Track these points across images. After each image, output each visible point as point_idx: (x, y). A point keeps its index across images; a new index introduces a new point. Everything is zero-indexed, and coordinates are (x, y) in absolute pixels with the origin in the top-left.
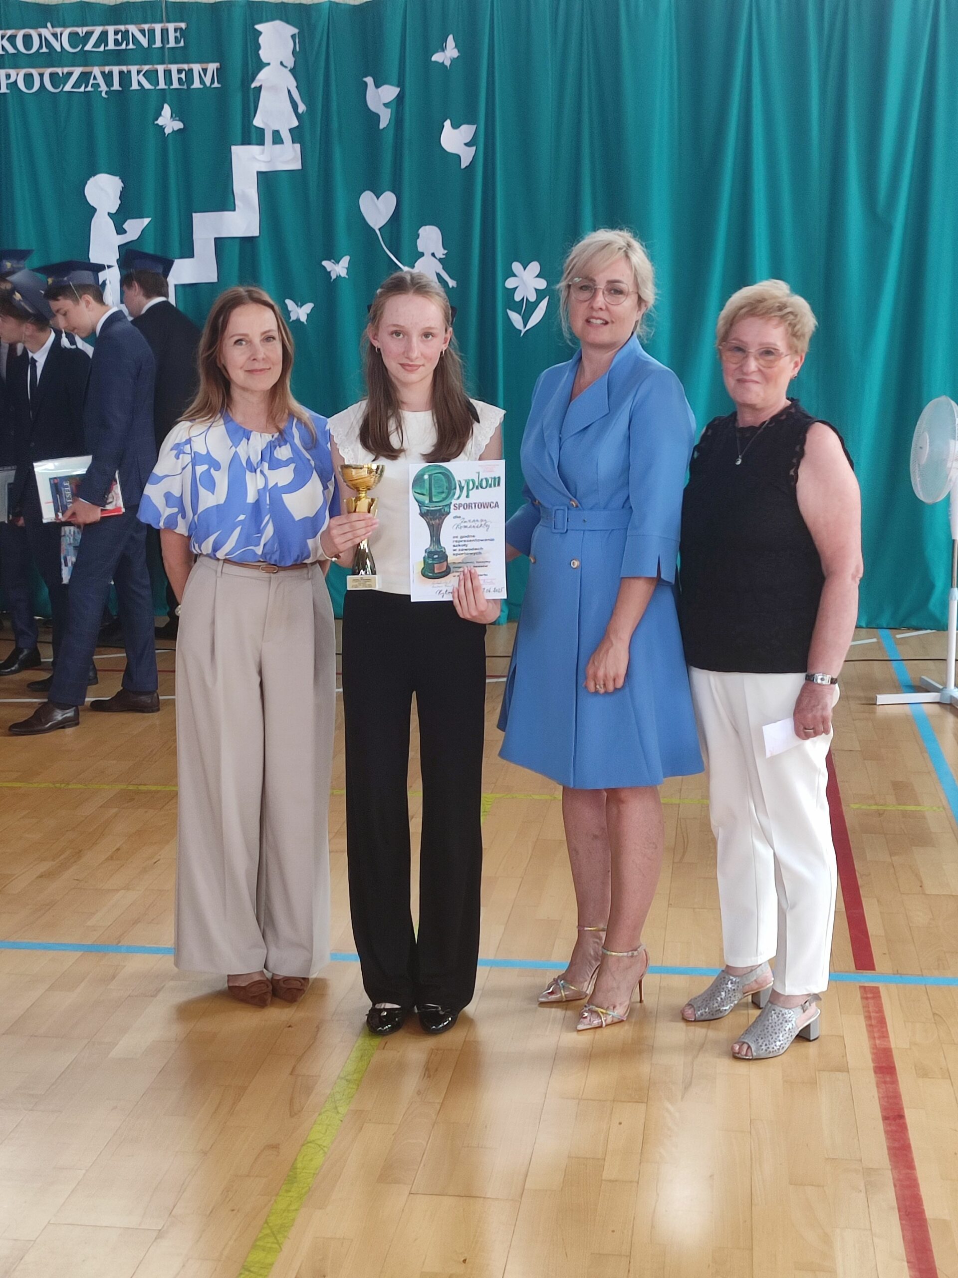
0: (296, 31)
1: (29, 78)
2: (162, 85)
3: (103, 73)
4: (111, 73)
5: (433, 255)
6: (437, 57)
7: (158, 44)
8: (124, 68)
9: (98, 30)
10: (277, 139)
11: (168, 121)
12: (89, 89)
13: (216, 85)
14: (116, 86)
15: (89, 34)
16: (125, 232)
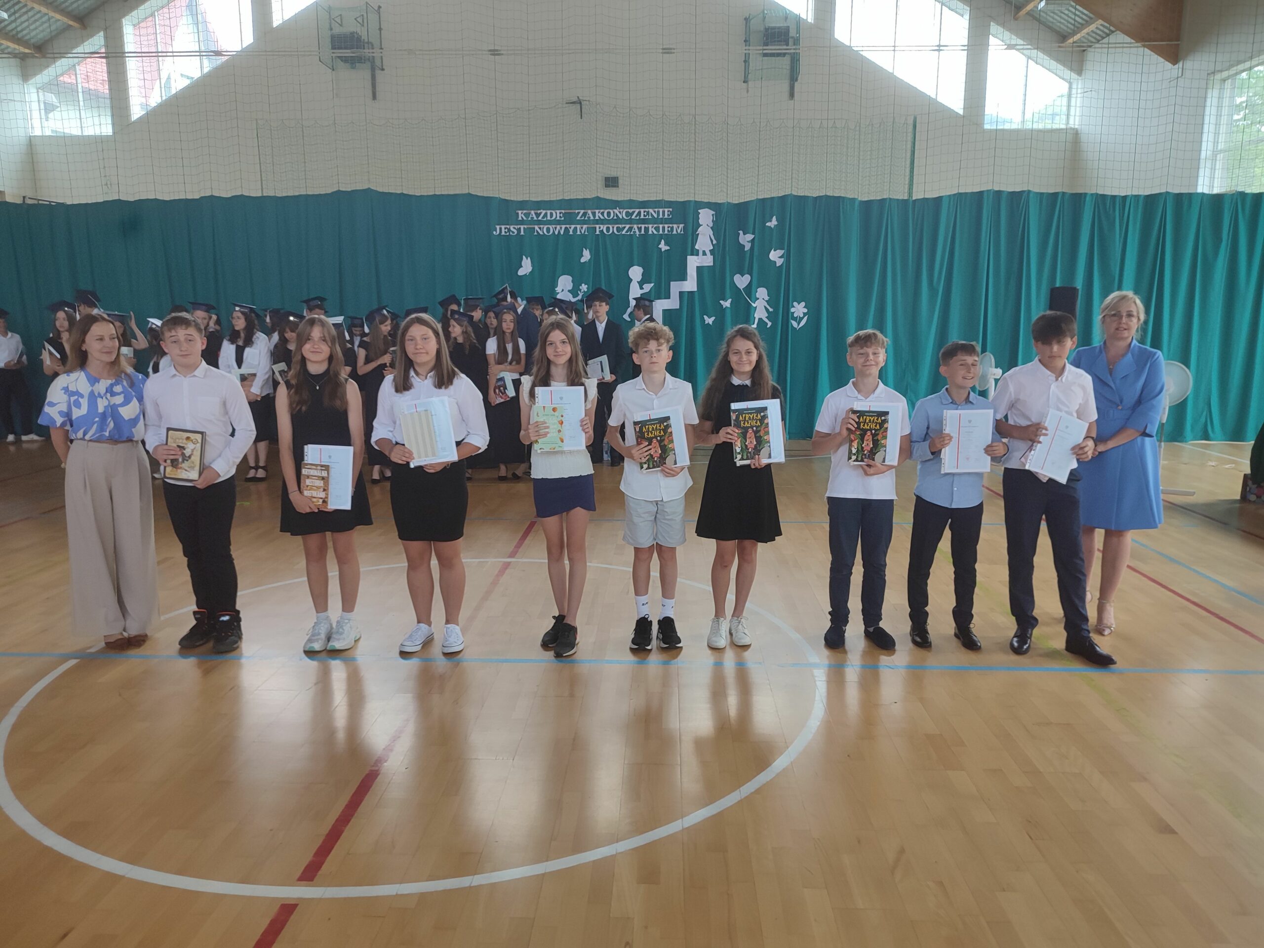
0: (714, 213)
1: (608, 229)
2: (661, 232)
3: (638, 227)
4: (641, 227)
5: (763, 299)
6: (768, 224)
7: (661, 216)
8: (647, 226)
9: (637, 211)
10: (704, 253)
11: (663, 246)
12: (632, 233)
13: (682, 232)
14: (643, 232)
15: (634, 212)
16: (643, 289)
